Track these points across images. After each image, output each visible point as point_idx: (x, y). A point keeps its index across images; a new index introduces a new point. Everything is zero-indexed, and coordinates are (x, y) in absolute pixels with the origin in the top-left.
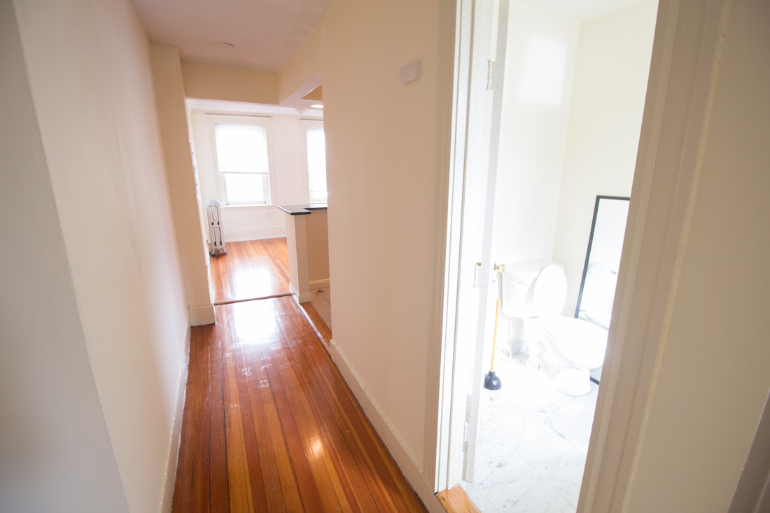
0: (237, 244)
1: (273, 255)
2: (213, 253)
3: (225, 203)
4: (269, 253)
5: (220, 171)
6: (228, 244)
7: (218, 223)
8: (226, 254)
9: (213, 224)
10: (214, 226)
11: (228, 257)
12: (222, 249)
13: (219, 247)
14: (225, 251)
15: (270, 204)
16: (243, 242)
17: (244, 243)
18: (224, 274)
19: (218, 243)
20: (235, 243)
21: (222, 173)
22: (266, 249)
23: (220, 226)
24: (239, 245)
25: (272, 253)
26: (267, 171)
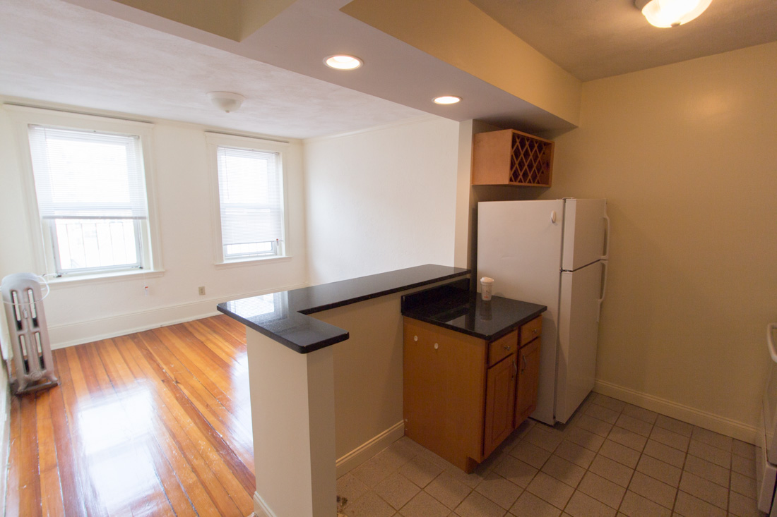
0: (83, 351)
1: (169, 374)
2: (21, 389)
3: (56, 275)
4: (158, 369)
5: (41, 215)
6: (61, 354)
7: (35, 322)
8: (55, 385)
9: (20, 325)
10: (25, 330)
11: (62, 392)
12: (47, 377)
13: (36, 373)
14: (55, 378)
15: (152, 270)
16: (96, 343)
17: (98, 345)
18: (50, 469)
19: (34, 364)
20: (77, 347)
21: (45, 218)
22: (150, 357)
23: (41, 328)
24: (86, 352)
25: (165, 369)
26: (147, 214)
